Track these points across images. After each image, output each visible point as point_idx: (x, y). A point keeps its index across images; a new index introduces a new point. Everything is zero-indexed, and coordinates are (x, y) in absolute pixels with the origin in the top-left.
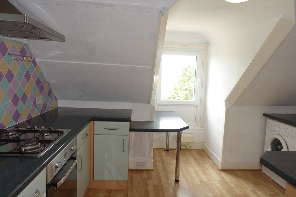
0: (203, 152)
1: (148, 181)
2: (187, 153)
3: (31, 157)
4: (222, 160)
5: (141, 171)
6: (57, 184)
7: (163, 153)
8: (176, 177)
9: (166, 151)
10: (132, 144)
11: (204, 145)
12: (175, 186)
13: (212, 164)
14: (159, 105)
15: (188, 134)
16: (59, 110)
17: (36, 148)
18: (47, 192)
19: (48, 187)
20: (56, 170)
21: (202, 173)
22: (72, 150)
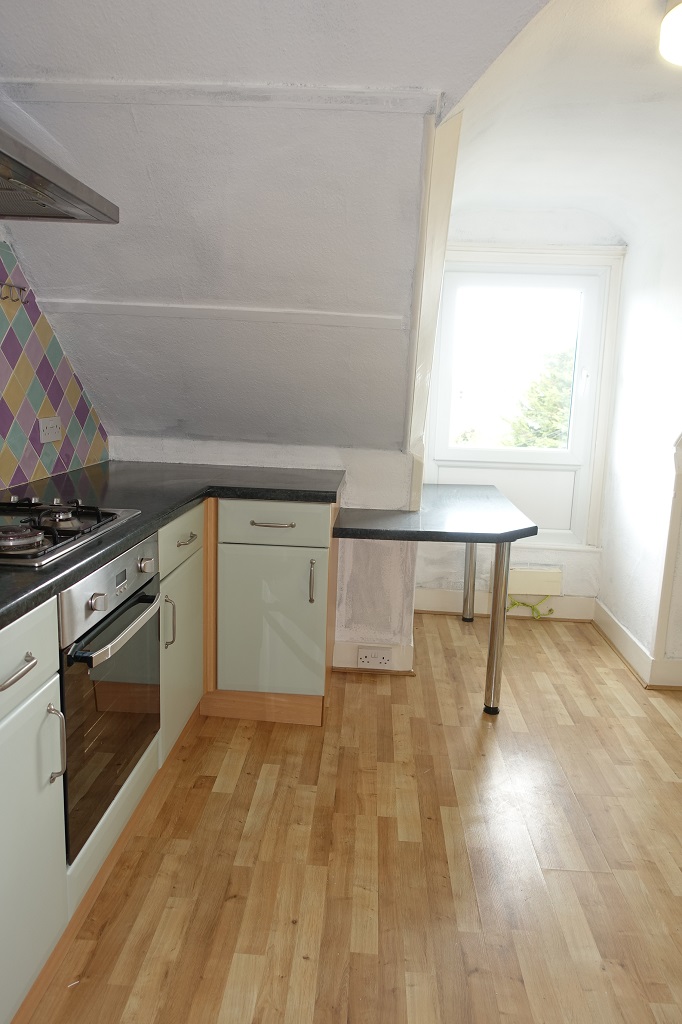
0: (593, 631)
1: (396, 708)
2: (538, 631)
3: (15, 566)
4: (655, 654)
5: (374, 675)
6: (93, 656)
7: (454, 627)
8: (488, 699)
9: (465, 620)
10: (345, 588)
11: (597, 605)
12: (484, 727)
13: (622, 666)
14: (443, 464)
15: (542, 565)
16: (112, 468)
17: (30, 546)
18: (60, 672)
19: (65, 664)
20: (87, 615)
21: (582, 692)
22: (141, 570)
